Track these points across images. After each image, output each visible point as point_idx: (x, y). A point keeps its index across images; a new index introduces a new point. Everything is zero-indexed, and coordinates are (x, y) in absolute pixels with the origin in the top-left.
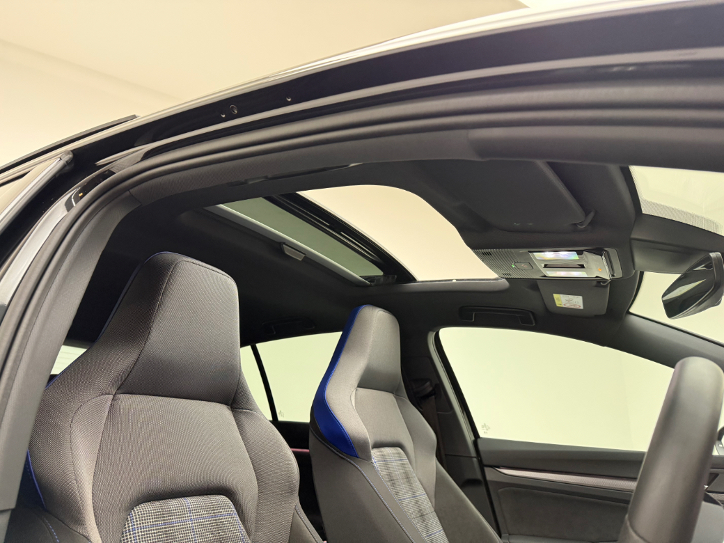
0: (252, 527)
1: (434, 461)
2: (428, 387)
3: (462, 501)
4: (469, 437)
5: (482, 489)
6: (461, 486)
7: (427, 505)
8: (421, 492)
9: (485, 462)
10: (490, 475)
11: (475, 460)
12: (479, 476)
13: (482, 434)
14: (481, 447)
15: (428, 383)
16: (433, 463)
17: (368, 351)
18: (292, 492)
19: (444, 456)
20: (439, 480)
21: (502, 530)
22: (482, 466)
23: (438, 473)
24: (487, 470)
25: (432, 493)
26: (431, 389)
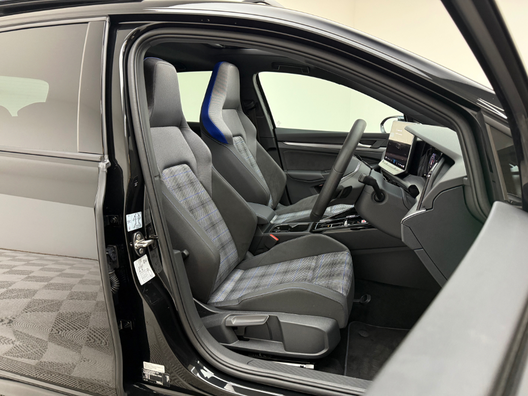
0: (197, 174)
1: (256, 141)
2: (252, 104)
3: (268, 158)
4: (271, 128)
5: (276, 152)
6: (267, 151)
7: (253, 161)
8: (251, 155)
9: (278, 140)
10: (280, 145)
11: (274, 139)
12: (275, 146)
13: (277, 126)
14: (276, 133)
15: (252, 103)
16: (255, 142)
17: (226, 89)
18: (209, 161)
19: (259, 138)
20: (258, 150)
21: (284, 168)
22: (277, 141)
23: (257, 146)
24: (279, 143)
25: (255, 155)
26: (253, 106)
